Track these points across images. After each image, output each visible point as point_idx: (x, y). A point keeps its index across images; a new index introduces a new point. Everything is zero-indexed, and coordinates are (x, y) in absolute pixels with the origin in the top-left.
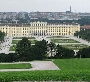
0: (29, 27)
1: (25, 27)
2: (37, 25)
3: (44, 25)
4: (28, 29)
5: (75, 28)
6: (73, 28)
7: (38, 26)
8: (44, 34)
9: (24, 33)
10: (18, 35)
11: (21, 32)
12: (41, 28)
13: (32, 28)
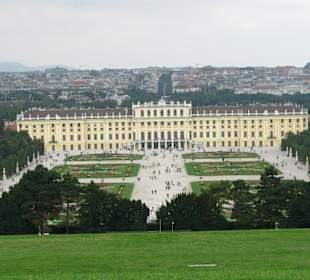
0: (129, 121)
1: (117, 121)
2: (155, 112)
3: (182, 112)
4: (126, 126)
5: (290, 121)
6: (282, 121)
7: (159, 115)
8: (182, 143)
9: (114, 141)
10: (92, 147)
11: (102, 138)
12: (172, 124)
13: (140, 125)
